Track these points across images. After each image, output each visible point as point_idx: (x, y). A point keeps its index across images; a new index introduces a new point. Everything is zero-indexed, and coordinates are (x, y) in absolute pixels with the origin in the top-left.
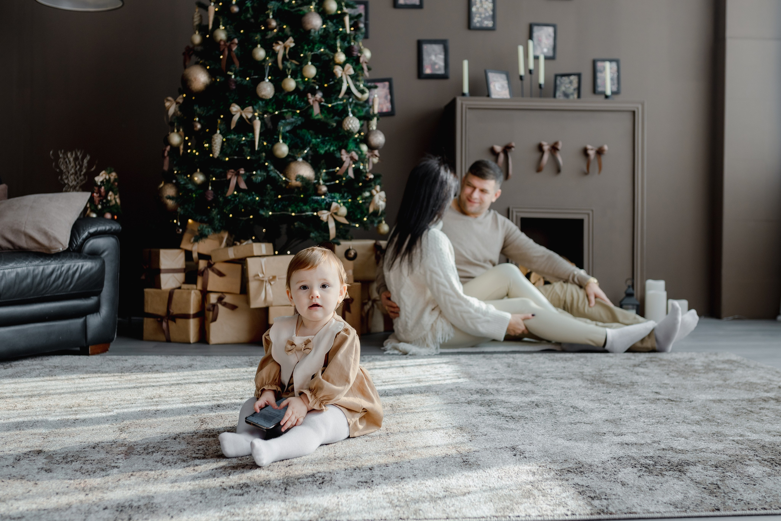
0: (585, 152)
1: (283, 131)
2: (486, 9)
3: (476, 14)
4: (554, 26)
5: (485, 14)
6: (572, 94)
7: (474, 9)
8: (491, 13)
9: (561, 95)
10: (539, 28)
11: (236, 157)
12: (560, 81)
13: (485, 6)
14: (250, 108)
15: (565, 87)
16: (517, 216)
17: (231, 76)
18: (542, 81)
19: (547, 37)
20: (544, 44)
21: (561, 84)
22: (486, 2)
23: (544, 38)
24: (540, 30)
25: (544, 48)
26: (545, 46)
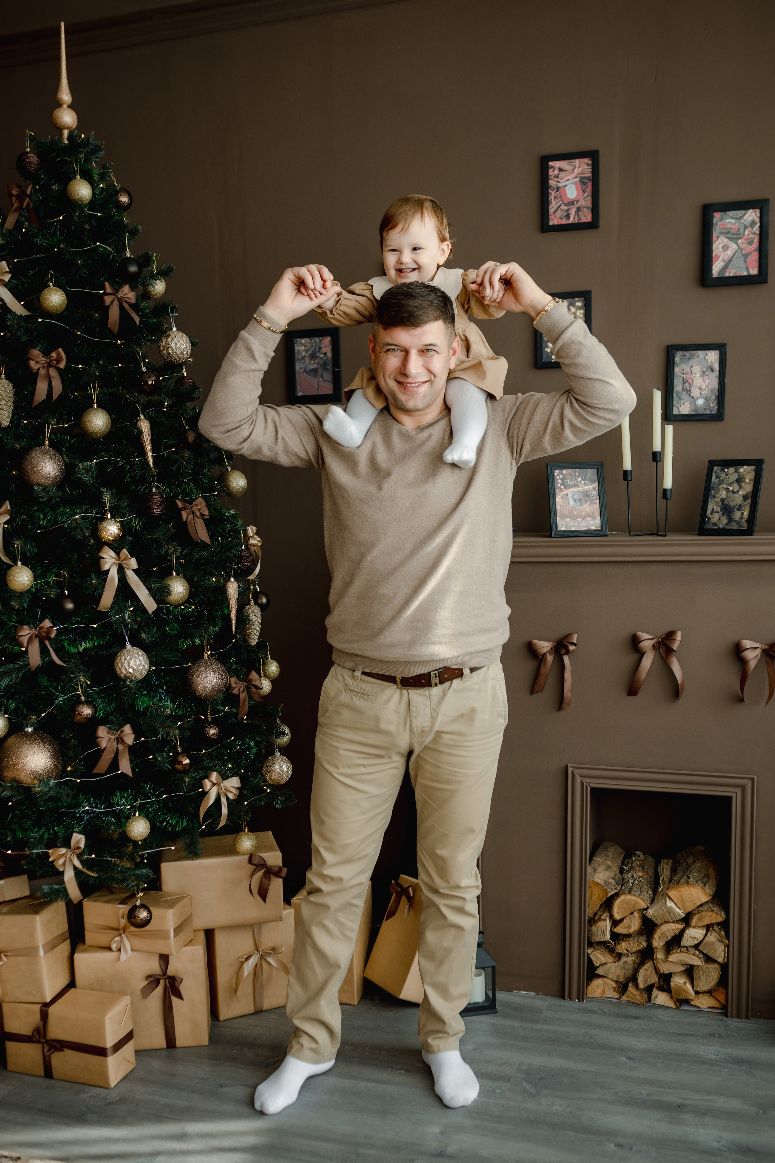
4: (721, 348)
6: (740, 508)
9: (717, 508)
10: (689, 354)
12: (718, 477)
15: (727, 490)
16: (582, 783)
18: (668, 483)
19: (704, 372)
20: (697, 389)
21: (721, 482)
22: (571, 307)
23: (698, 375)
24: (689, 359)
25: (698, 398)
26: (701, 394)
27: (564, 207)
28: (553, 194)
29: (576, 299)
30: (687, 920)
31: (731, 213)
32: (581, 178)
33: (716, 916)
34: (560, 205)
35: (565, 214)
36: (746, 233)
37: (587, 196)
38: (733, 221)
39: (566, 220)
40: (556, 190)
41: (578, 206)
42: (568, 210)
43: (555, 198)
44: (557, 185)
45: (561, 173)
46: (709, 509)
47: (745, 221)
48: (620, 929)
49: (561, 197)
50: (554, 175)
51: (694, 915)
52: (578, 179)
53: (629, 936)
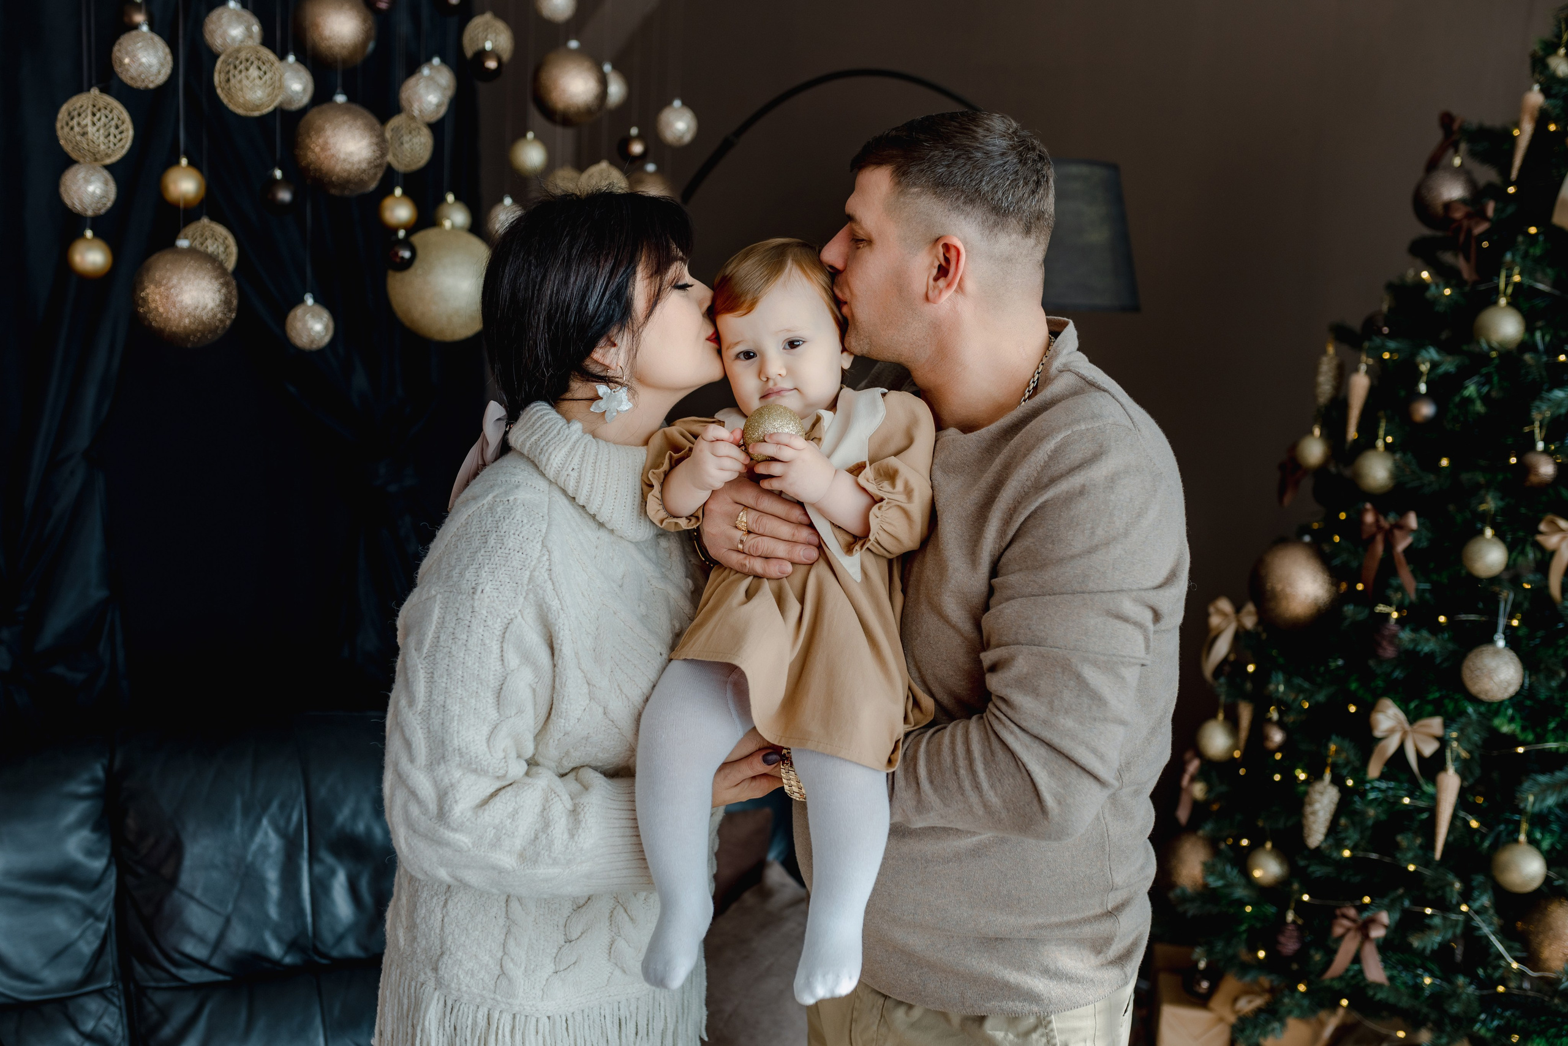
1: (1537, 808)
11: (1374, 856)
14: (1435, 724)
17: (1389, 615)
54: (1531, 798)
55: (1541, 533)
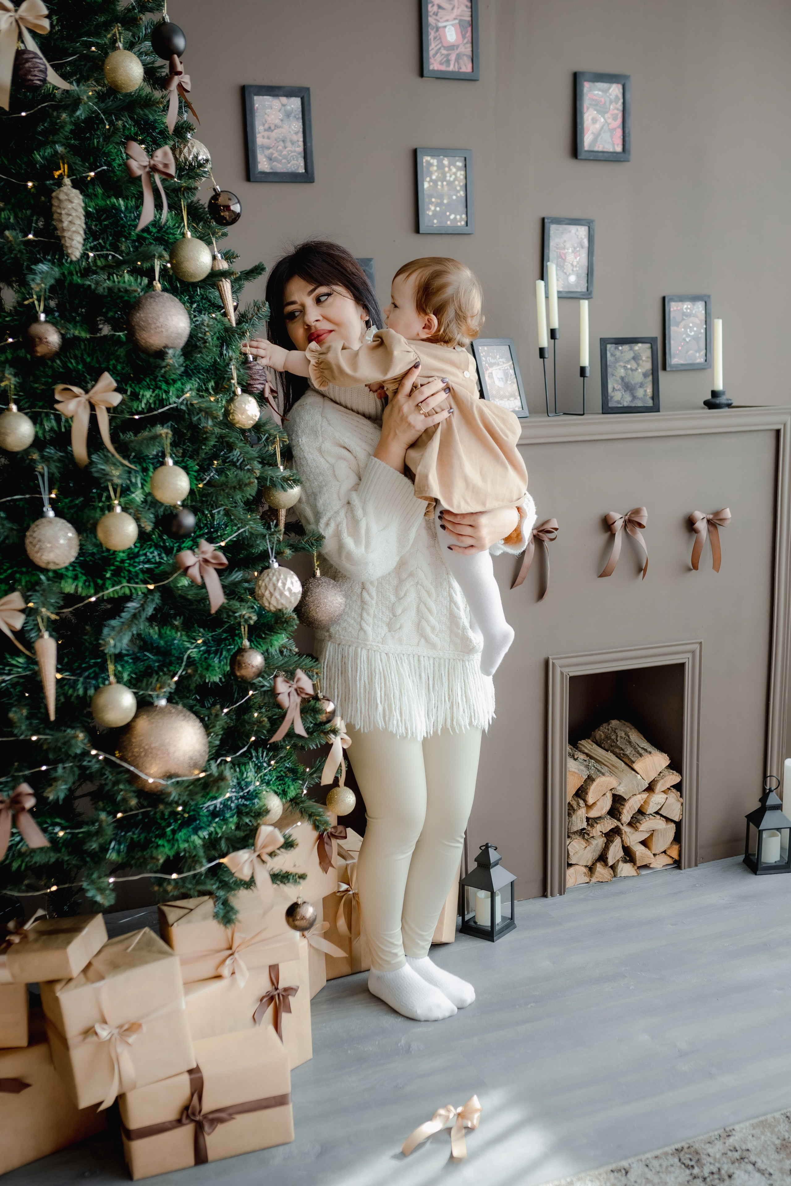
0: (690, 524)
1: (117, 649)
2: (450, 183)
3: (431, 196)
4: (589, 225)
5: (450, 197)
6: (642, 385)
7: (426, 185)
8: (462, 193)
9: (618, 387)
10: (562, 227)
12: (613, 355)
13: (449, 178)
14: (15, 599)
15: (625, 368)
16: (562, 673)
19: (575, 248)
20: (569, 265)
21: (617, 360)
22: (452, 167)
23: (570, 251)
24: (562, 233)
25: (570, 274)
26: (573, 270)
27: (444, 52)
28: (432, 34)
29: (457, 158)
30: (650, 788)
31: (600, 85)
32: (461, 21)
33: (674, 778)
34: (440, 49)
35: (445, 59)
36: (612, 107)
37: (467, 43)
38: (600, 93)
39: (447, 67)
40: (435, 29)
41: (458, 52)
42: (448, 55)
43: (435, 38)
44: (436, 25)
45: (440, 10)
46: (610, 387)
47: (610, 95)
48: (593, 814)
49: (440, 38)
50: (432, 12)
51: (657, 781)
52: (457, 21)
53: (599, 818)
54: (112, 642)
55: (58, 402)
